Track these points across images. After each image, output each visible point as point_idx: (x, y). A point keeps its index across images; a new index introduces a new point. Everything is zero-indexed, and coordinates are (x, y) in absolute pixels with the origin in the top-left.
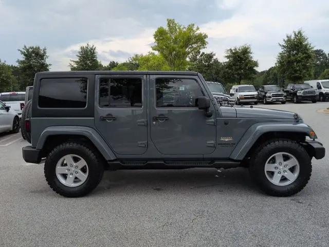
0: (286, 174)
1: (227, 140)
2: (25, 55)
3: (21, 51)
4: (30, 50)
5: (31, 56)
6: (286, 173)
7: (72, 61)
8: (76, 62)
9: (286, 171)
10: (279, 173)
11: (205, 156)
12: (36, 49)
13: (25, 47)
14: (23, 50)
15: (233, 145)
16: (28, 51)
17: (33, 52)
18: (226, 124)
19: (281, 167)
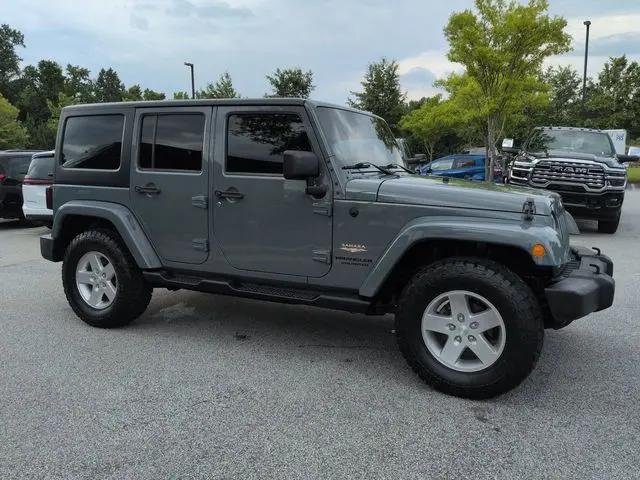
0: (473, 346)
1: (353, 250)
2: (277, 85)
3: (271, 79)
4: (286, 76)
5: (286, 86)
6: (475, 343)
7: (353, 93)
8: (360, 95)
9: (475, 339)
10: (459, 338)
11: (312, 281)
12: (294, 74)
13: (278, 71)
14: (275, 78)
15: (366, 262)
16: (282, 78)
17: (290, 79)
18: (354, 214)
19: (464, 327)
